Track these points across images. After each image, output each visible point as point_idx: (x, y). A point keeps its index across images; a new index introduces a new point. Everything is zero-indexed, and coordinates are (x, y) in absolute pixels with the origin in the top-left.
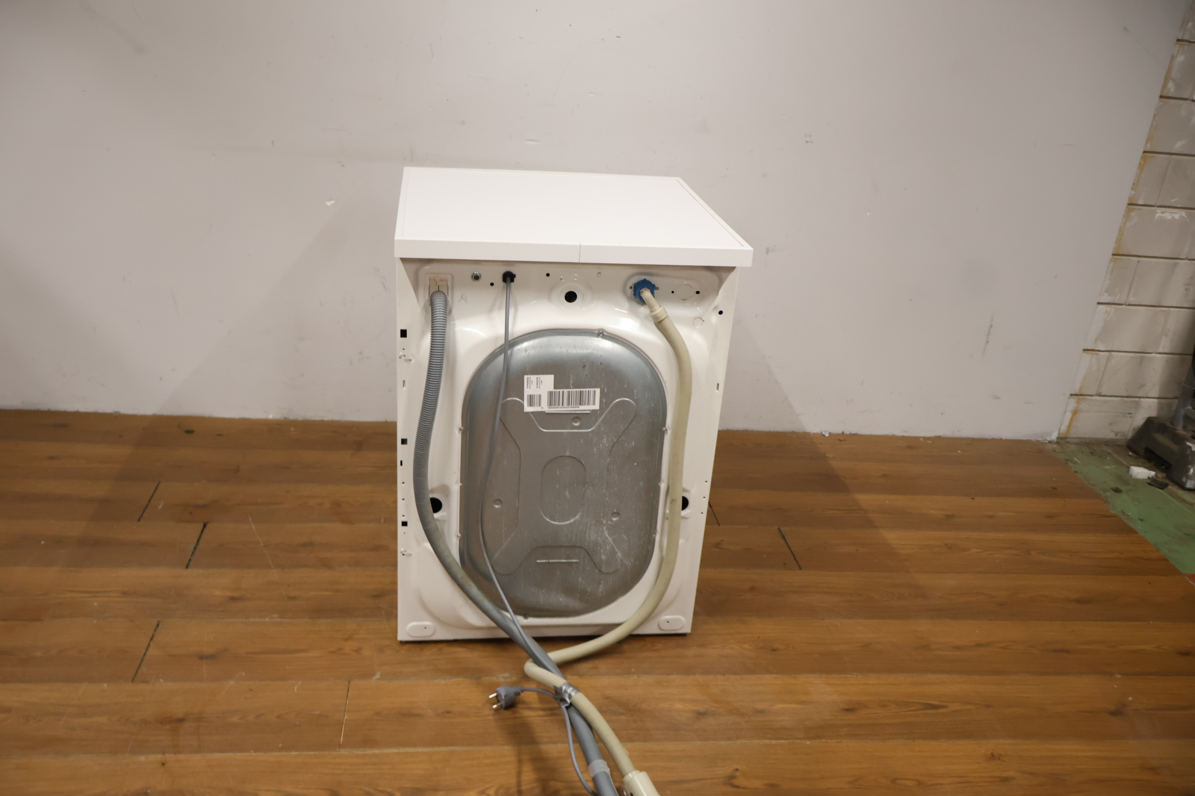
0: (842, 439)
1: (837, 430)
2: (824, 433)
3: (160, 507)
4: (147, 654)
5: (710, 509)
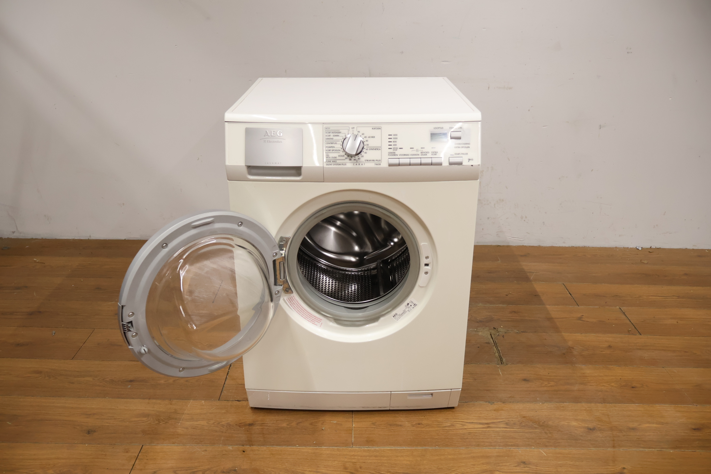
0: (651, 251)
1: (647, 245)
2: (637, 248)
4: (226, 383)
5: (570, 296)
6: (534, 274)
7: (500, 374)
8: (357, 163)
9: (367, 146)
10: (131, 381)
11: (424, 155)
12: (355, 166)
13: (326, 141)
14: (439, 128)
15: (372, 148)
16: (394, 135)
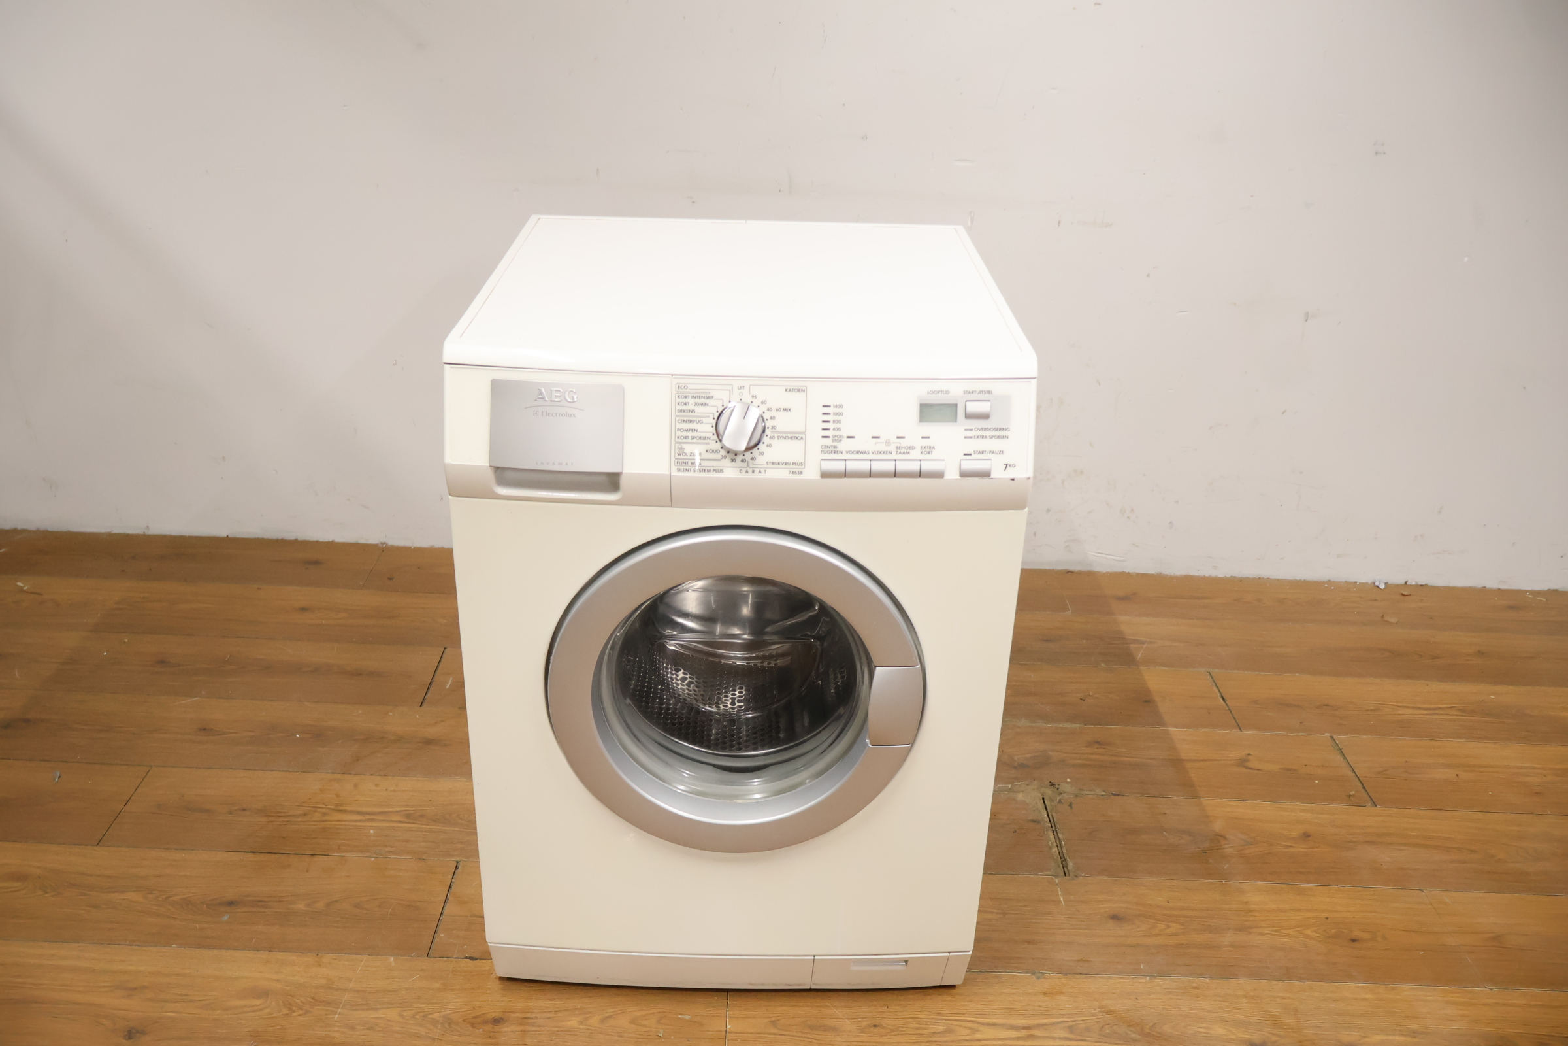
0: (1406, 593)
1: (1398, 579)
2: (1377, 584)
3: (448, 686)
4: (445, 912)
5: (1224, 703)
6: (1145, 646)
7: (1060, 901)
8: (748, 469)
9: (774, 430)
10: (231, 903)
11: (904, 453)
12: (744, 475)
13: (677, 416)
14: (939, 392)
15: (784, 435)
16: (836, 406)
